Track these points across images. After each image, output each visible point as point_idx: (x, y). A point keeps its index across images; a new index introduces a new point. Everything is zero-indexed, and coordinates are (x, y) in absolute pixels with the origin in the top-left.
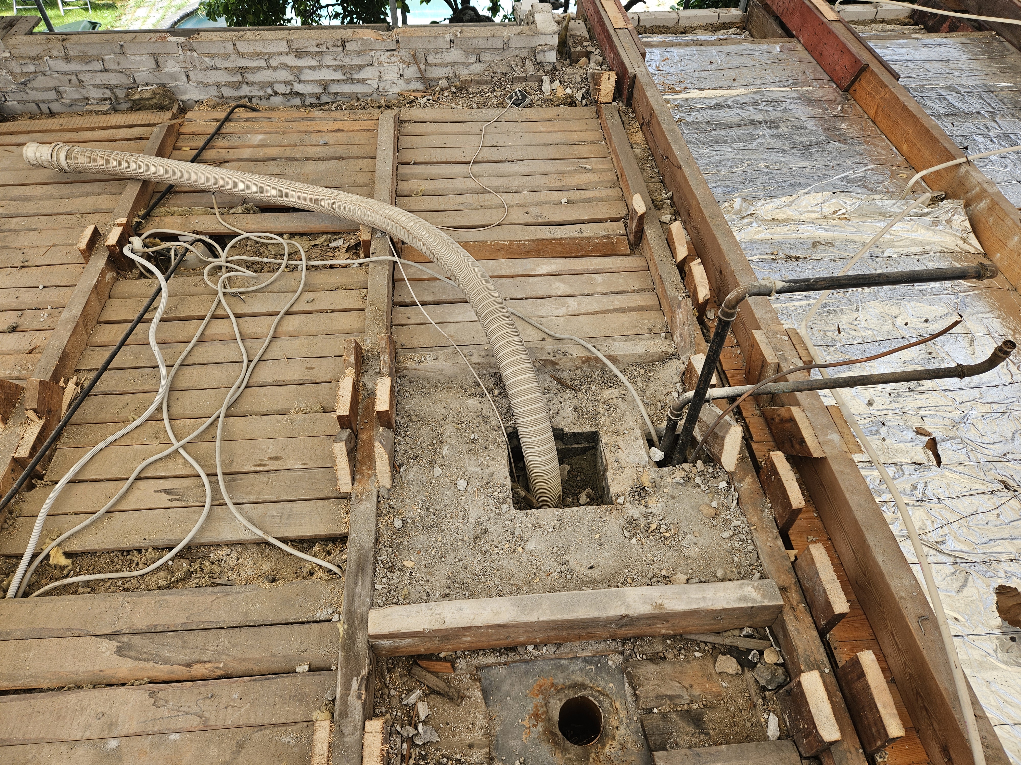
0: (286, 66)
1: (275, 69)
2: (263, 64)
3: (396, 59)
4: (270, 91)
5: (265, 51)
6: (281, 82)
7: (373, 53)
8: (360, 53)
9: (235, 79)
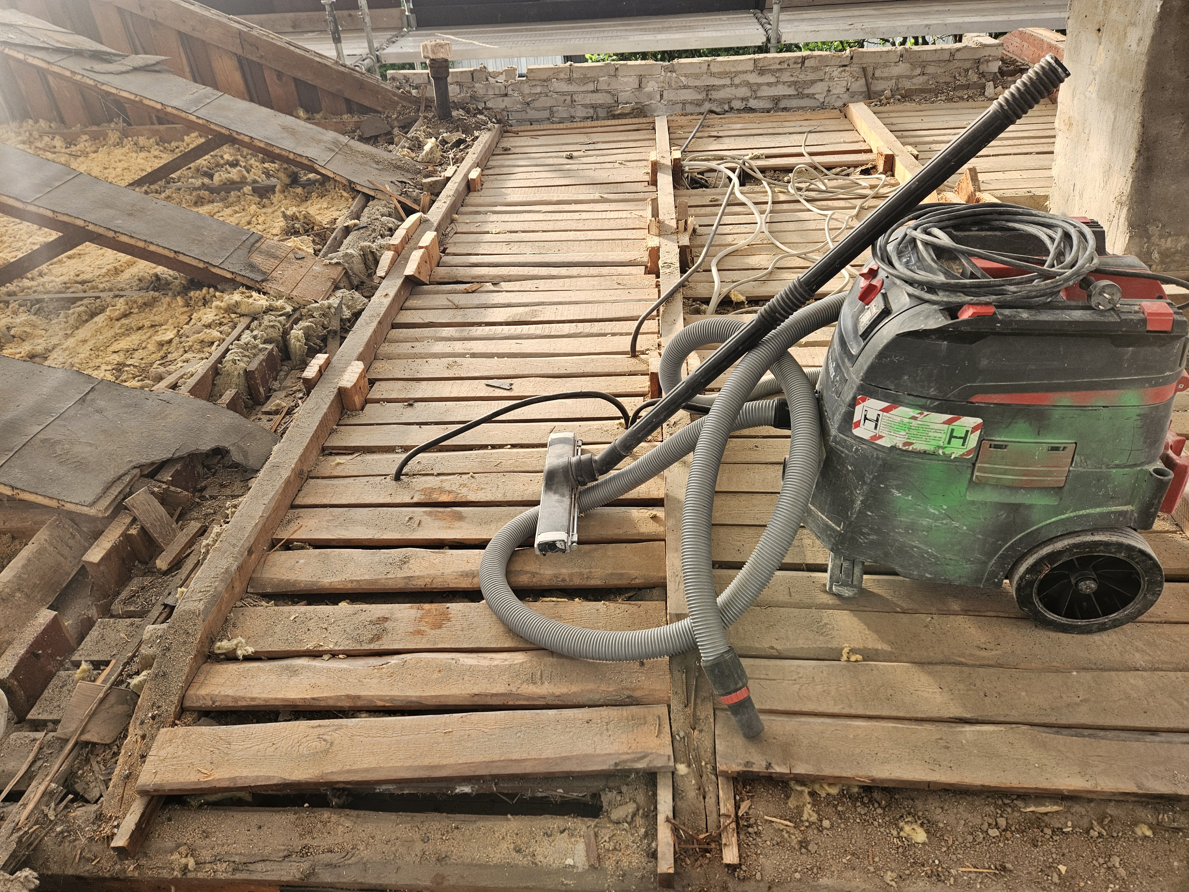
0: (748, 84)
1: (737, 86)
2: (728, 81)
3: (846, 74)
4: (726, 107)
5: (733, 70)
6: (739, 99)
7: (827, 69)
8: (816, 69)
9: (700, 97)
